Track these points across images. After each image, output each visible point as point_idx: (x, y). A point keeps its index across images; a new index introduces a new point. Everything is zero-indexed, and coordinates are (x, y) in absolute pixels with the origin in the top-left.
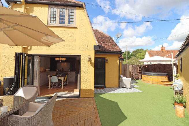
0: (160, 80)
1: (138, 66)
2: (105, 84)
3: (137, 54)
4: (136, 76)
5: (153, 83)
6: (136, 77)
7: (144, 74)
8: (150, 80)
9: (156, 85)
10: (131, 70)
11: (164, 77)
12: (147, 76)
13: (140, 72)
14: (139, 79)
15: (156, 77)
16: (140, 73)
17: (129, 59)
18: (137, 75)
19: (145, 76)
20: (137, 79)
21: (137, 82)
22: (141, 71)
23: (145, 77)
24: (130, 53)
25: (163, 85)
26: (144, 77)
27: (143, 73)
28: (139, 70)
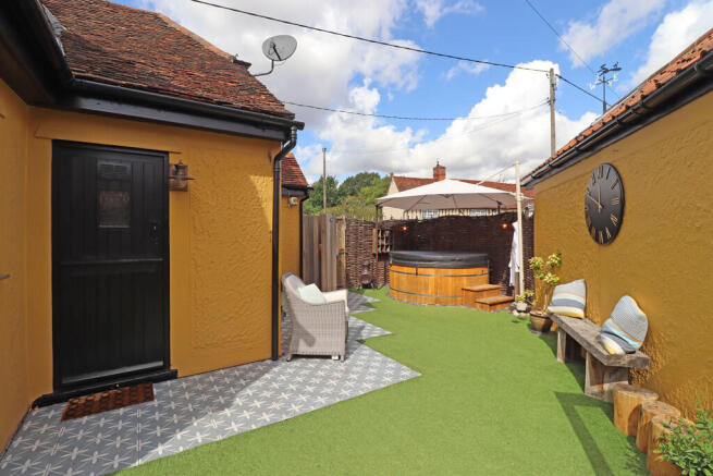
0: (465, 283)
1: (374, 225)
2: (164, 354)
3: (359, 189)
4: (366, 272)
5: (437, 301)
6: (366, 277)
7: (401, 261)
8: (426, 286)
9: (450, 308)
10: (343, 246)
11: (478, 271)
12: (413, 270)
13: (379, 255)
14: (376, 287)
15: (451, 272)
16: (383, 257)
17: (333, 205)
18: (368, 266)
19: (406, 269)
20: (367, 286)
21: (370, 300)
22: (382, 246)
23: (404, 278)
24: (338, 187)
25: (478, 305)
26: (400, 275)
27: (395, 257)
28: (376, 242)
